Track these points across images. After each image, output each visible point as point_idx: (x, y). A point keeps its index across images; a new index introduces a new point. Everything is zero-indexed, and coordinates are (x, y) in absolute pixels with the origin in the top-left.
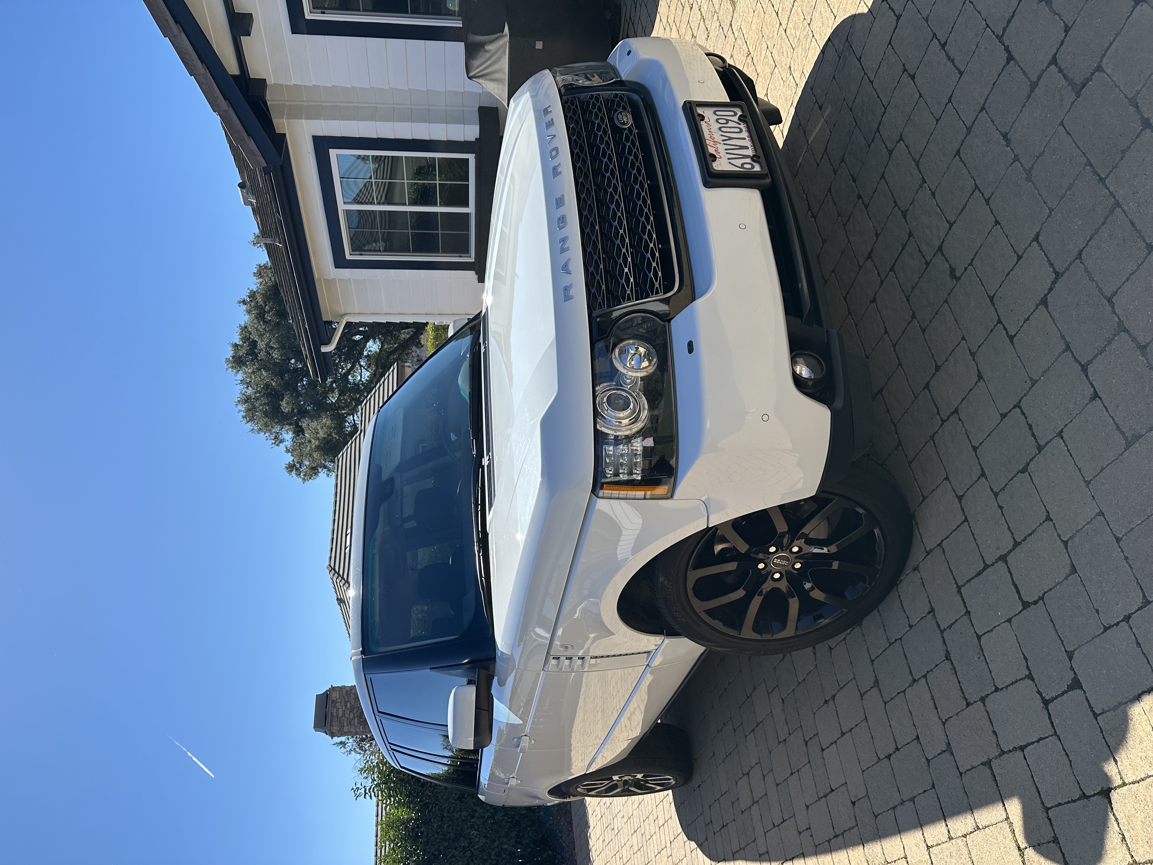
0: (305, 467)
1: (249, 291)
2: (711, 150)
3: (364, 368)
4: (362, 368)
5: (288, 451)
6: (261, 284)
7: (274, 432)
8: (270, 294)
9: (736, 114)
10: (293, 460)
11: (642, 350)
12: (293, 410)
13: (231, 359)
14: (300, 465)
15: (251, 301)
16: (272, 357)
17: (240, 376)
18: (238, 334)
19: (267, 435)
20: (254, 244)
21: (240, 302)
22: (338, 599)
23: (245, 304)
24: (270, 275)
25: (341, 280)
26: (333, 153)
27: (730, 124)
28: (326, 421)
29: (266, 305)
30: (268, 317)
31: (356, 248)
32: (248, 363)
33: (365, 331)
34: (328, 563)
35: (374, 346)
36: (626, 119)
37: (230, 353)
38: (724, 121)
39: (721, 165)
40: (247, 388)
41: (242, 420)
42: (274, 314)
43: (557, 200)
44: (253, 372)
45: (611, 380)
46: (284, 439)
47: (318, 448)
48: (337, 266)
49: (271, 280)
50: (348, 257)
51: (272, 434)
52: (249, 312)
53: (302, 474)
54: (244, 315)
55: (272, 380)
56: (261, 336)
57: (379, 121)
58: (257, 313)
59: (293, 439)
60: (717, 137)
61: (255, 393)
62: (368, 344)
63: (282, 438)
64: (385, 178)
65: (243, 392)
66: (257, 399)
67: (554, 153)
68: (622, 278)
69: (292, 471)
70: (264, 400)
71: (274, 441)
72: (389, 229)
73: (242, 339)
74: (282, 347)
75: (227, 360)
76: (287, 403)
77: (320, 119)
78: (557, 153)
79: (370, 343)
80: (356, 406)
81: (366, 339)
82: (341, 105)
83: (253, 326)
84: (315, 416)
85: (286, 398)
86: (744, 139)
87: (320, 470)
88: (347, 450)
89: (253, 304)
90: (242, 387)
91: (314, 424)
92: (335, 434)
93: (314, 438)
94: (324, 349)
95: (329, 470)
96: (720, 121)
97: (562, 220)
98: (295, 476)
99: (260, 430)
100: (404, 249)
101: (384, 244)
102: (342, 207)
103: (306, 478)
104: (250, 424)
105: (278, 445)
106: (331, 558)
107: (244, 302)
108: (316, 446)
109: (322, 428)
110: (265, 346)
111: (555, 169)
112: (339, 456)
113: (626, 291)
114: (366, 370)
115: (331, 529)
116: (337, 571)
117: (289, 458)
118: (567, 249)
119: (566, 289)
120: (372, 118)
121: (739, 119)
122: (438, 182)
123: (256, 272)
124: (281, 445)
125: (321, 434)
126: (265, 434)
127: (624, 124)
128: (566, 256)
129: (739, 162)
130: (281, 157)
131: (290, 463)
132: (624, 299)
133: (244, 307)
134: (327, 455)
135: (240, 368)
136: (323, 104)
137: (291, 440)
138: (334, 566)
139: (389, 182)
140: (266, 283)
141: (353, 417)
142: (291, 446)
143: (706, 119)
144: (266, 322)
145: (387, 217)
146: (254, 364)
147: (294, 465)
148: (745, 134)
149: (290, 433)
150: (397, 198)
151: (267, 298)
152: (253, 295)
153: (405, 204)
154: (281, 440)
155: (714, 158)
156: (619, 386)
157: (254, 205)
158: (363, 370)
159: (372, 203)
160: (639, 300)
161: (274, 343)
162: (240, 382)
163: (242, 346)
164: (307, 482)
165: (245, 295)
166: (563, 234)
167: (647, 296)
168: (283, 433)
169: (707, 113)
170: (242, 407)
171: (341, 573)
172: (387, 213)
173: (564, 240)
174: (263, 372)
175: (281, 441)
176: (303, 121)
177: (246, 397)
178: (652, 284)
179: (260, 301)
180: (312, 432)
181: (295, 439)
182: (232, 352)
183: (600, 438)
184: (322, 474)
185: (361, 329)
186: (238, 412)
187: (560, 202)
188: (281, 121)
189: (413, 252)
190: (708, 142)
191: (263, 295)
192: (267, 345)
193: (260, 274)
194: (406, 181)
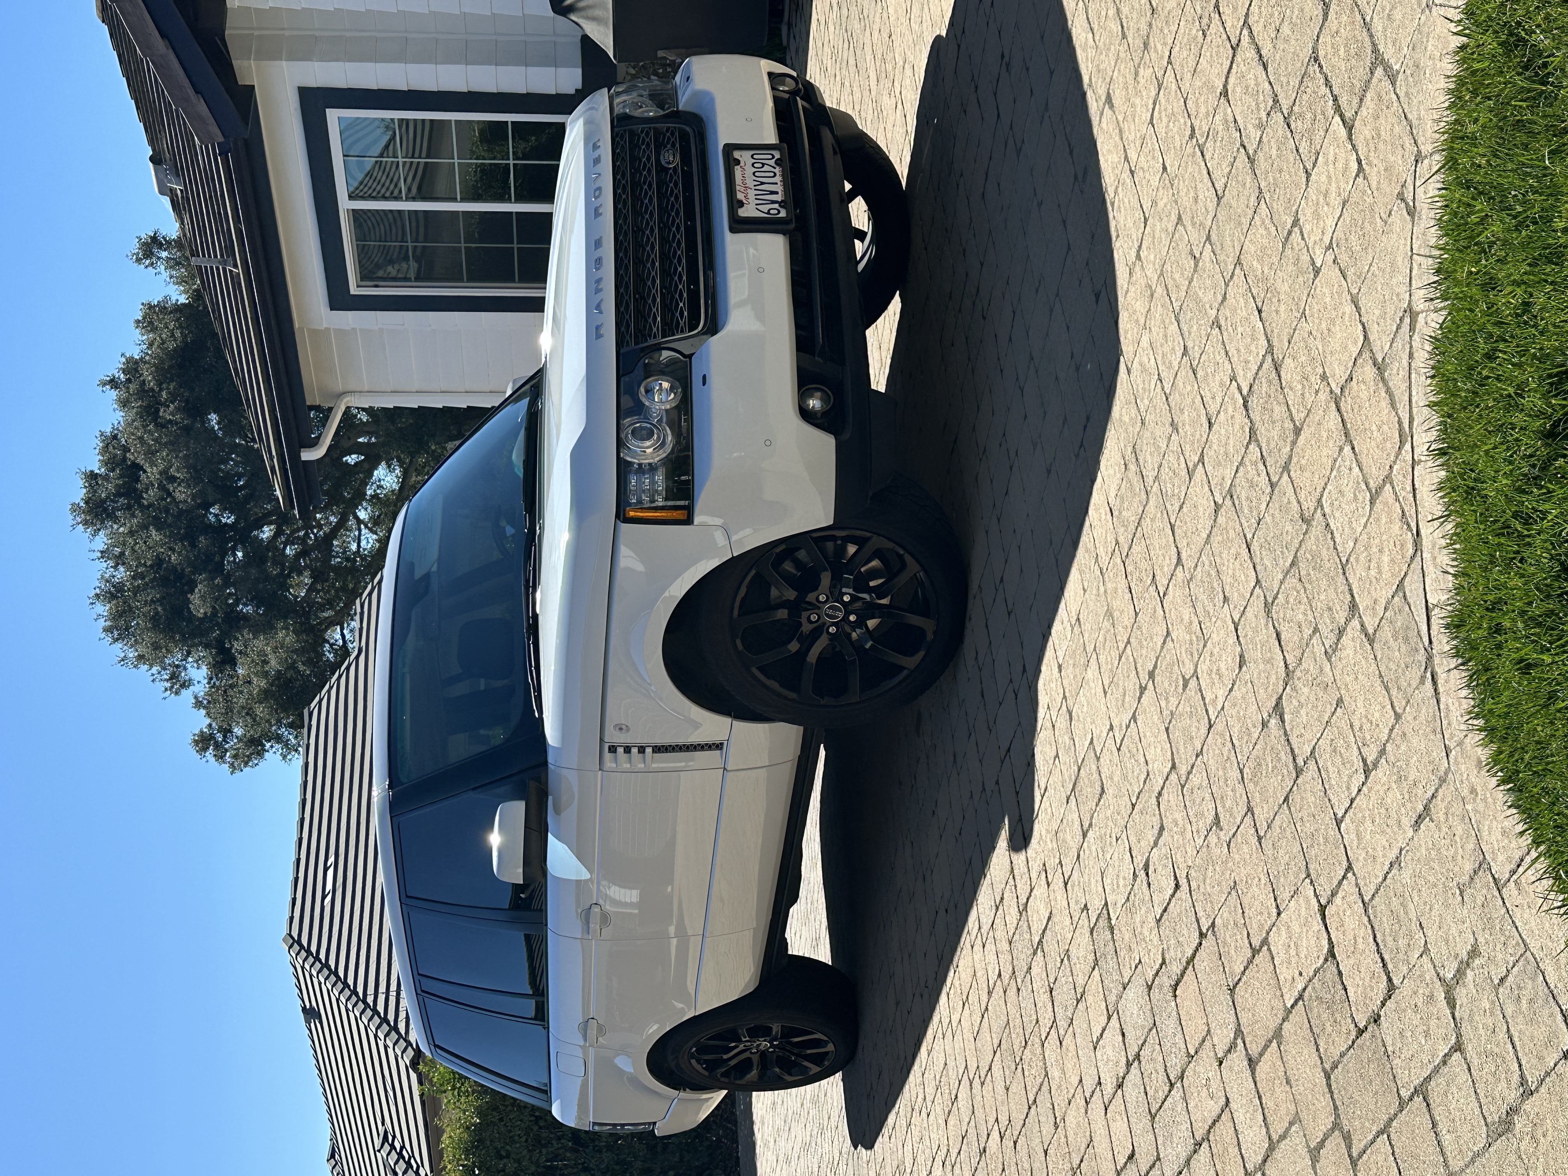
0: (236, 741)
1: (124, 360)
2: (740, 196)
3: (366, 527)
4: (362, 526)
5: (198, 704)
6: (151, 345)
7: (169, 664)
8: (171, 367)
9: (773, 157)
10: (210, 725)
11: (666, 385)
12: (214, 614)
13: (82, 504)
14: (225, 737)
15: (129, 381)
16: (174, 498)
17: (101, 541)
18: (97, 451)
19: (155, 670)
20: (139, 260)
21: (104, 384)
22: (304, 1009)
23: (116, 388)
24: (172, 325)
25: (340, 332)
26: (333, 116)
27: (766, 168)
28: (285, 636)
29: (161, 390)
30: (166, 414)
31: (367, 275)
32: (119, 513)
33: (368, 444)
34: (285, 931)
35: (388, 478)
36: (671, 159)
37: (79, 493)
38: (760, 165)
39: (748, 211)
40: (115, 567)
41: (103, 635)
42: (178, 409)
43: (596, 242)
44: (131, 533)
45: (640, 414)
46: (190, 680)
47: (266, 695)
48: (334, 305)
49: (173, 335)
50: (354, 290)
51: (165, 669)
52: (124, 404)
53: (228, 754)
54: (114, 410)
55: (172, 550)
56: (150, 453)
57: (413, 62)
58: (141, 406)
59: (211, 679)
60: (750, 183)
61: (134, 578)
62: (376, 473)
63: (187, 678)
64: (417, 155)
65: (107, 576)
66: (136, 590)
67: (597, 193)
68: (649, 317)
69: (208, 748)
70: (154, 594)
71: (168, 685)
72: (426, 241)
73: (105, 463)
74: (195, 477)
75: (75, 508)
76: (203, 598)
77: (312, 60)
78: (600, 193)
79: (380, 472)
80: (350, 603)
81: (372, 462)
82: (347, 34)
83: (133, 434)
84: (263, 627)
85: (200, 586)
86: (776, 184)
87: (268, 745)
88: (329, 691)
89: (132, 387)
90: (105, 565)
91: (259, 643)
92: (303, 664)
93: (256, 674)
94: (308, 455)
95: (286, 744)
96: (756, 165)
97: (599, 262)
98: (214, 759)
99: (141, 658)
100: (453, 276)
101: (416, 265)
102: (345, 204)
103: (236, 764)
104: (119, 645)
105: (177, 693)
106: (292, 919)
107: (113, 383)
108: (260, 690)
109: (275, 650)
110: (158, 476)
111: (596, 210)
112: (313, 705)
113: (652, 330)
114: (371, 530)
115: (293, 858)
116: (306, 945)
117: (201, 721)
118: (601, 290)
119: (598, 328)
120: (399, 57)
121: (776, 163)
122: (511, 162)
123: (140, 318)
124: (184, 692)
125: (274, 664)
126: (151, 666)
127: (669, 163)
128: (600, 296)
129: (765, 208)
130: (248, 125)
131: (202, 732)
132: (650, 336)
133: (113, 394)
134: (285, 710)
135: (102, 522)
136: (317, 34)
137: (206, 681)
138: (300, 935)
139: (426, 163)
140: (163, 343)
141: (342, 629)
142: (207, 694)
143: (742, 164)
144: (161, 426)
145: (422, 223)
146: (133, 516)
147: (212, 737)
148: (778, 179)
149: (204, 667)
150: (441, 187)
151: (163, 373)
152: (132, 367)
153: (454, 199)
154: (185, 681)
155: (741, 204)
156: (647, 419)
157: (177, 196)
158: (364, 531)
159: (397, 198)
160: (666, 337)
161: (178, 471)
162: (99, 555)
163: (106, 478)
164: (238, 773)
165: (114, 368)
166: (599, 274)
167: (673, 335)
168: (188, 666)
169: (744, 157)
170: (103, 609)
171: (314, 949)
172: (421, 215)
173: (599, 281)
174: (154, 533)
175: (186, 684)
176: (284, 63)
177: (114, 586)
178: (678, 323)
179: (149, 382)
180: (253, 661)
181: (215, 680)
182: (84, 491)
183: (623, 468)
184: (273, 755)
185: (360, 440)
186: (96, 620)
187: (598, 244)
188: (245, 63)
189: (469, 280)
190: (738, 188)
191: (157, 368)
192: (164, 473)
193: (151, 323)
194: (456, 161)
